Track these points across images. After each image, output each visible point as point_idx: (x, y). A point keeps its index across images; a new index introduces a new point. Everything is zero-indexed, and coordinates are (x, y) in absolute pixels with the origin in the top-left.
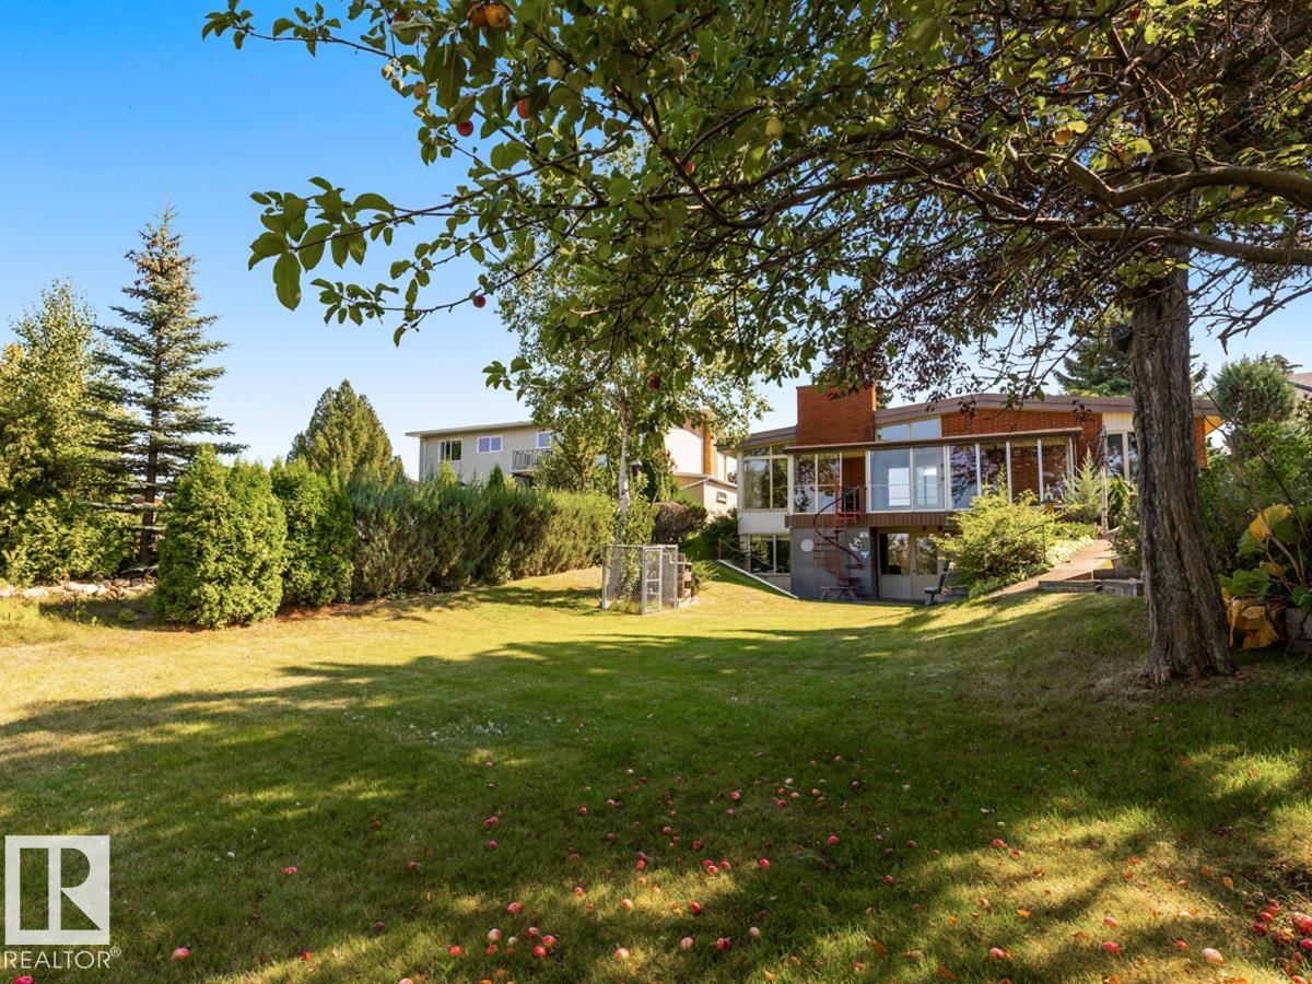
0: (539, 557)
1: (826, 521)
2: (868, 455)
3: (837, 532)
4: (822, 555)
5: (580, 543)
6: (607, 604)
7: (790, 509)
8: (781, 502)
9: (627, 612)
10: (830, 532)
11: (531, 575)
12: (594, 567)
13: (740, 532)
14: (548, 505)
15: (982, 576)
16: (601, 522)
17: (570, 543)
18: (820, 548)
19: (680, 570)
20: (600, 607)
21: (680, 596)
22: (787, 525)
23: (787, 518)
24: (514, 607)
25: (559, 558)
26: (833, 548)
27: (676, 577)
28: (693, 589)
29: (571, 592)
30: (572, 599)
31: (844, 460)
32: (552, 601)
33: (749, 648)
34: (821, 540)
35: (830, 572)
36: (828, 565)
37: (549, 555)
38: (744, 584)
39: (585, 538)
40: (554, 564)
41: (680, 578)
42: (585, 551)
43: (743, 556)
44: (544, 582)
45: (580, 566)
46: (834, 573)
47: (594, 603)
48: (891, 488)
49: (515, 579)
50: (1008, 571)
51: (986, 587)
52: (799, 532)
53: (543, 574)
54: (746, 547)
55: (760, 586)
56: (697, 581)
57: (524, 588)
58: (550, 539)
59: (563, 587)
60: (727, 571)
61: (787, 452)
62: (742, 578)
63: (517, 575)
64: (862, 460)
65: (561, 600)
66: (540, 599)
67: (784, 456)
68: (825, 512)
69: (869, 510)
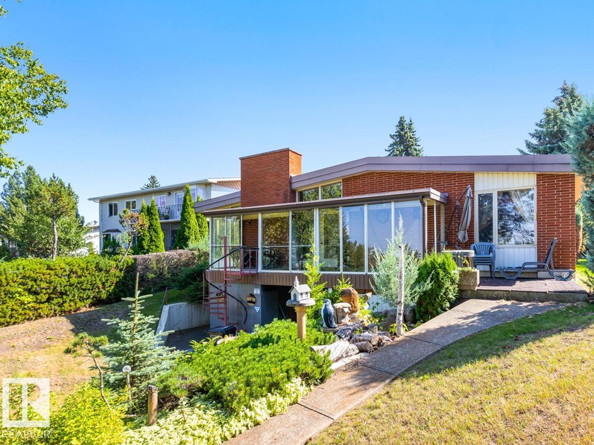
2: (260, 218)
69: (260, 268)
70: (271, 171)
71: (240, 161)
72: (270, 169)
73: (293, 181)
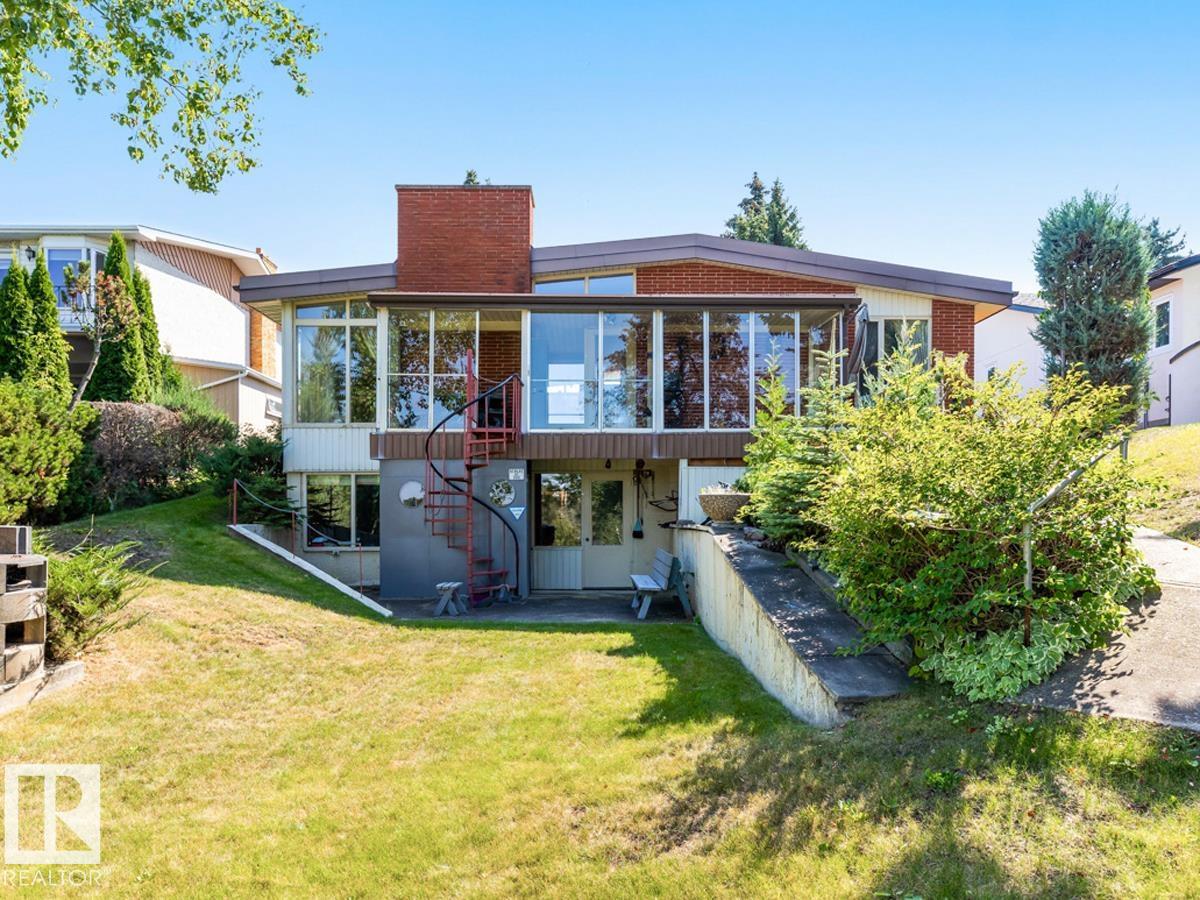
1: (452, 447)
2: (528, 324)
3: (470, 468)
4: (441, 514)
7: (382, 423)
8: (363, 413)
10: (457, 469)
13: (287, 468)
18: (437, 500)
22: (374, 454)
23: (375, 440)
26: (460, 500)
31: (483, 332)
34: (439, 485)
36: (450, 533)
43: (289, 517)
46: (463, 548)
52: (399, 468)
54: (298, 495)
60: (245, 552)
61: (375, 303)
64: (516, 333)
67: (371, 319)
68: (446, 430)
69: (527, 426)
70: (483, 228)
71: (396, 194)
72: (481, 224)
73: (536, 257)
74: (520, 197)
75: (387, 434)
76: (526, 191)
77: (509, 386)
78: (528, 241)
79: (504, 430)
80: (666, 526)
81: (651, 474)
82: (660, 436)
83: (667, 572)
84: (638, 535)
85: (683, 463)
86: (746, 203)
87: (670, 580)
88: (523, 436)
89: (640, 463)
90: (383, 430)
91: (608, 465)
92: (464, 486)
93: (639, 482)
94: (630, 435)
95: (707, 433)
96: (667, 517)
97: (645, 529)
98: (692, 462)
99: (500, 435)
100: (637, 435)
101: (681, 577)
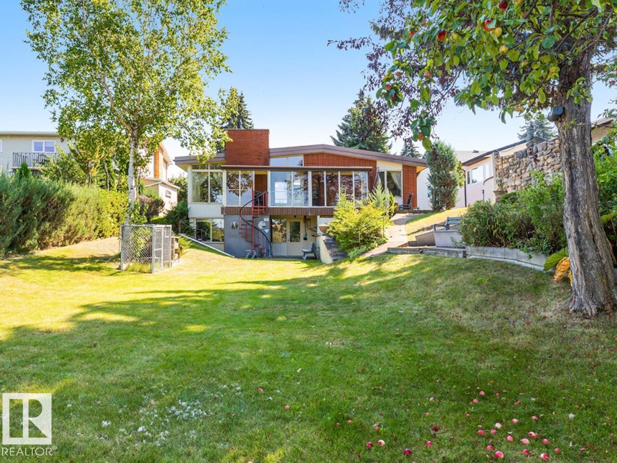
0: (61, 233)
2: (269, 173)
3: (253, 218)
4: (244, 231)
5: (90, 222)
6: (124, 266)
7: (224, 203)
9: (141, 271)
10: (249, 218)
11: (53, 245)
12: (99, 239)
13: (190, 216)
14: (68, 194)
15: (358, 245)
16: (104, 209)
17: (83, 222)
19: (172, 242)
20: (119, 268)
21: (172, 259)
22: (222, 213)
23: (222, 209)
24: (53, 272)
25: (75, 233)
26: (249, 227)
27: (170, 246)
28: (179, 254)
29: (93, 259)
30: (96, 263)
31: (255, 175)
32: (81, 266)
33: (264, 296)
34: (242, 222)
35: (246, 241)
36: (246, 237)
37: (67, 232)
38: (202, 249)
39: (93, 219)
40: (72, 237)
41: (172, 247)
42: (93, 228)
43: (192, 231)
44: (68, 251)
45: (89, 239)
46: (250, 242)
47: (114, 266)
48: (276, 193)
49: (42, 249)
50: (370, 242)
51: (360, 251)
53: (63, 245)
54: (193, 225)
55: (209, 250)
56: (181, 248)
57: (54, 256)
58: (69, 220)
59: (87, 255)
61: (223, 168)
62: (197, 245)
63: (44, 246)
64: (266, 176)
65: (88, 265)
66: (71, 264)
67: (221, 171)
68: (247, 206)
69: (270, 205)
72: (253, 141)
73: (271, 151)
74: (266, 132)
75: (226, 207)
76: (267, 131)
77: (265, 194)
78: (268, 146)
79: (264, 207)
80: (313, 236)
81: (310, 219)
82: (311, 209)
83: (311, 247)
84: (305, 239)
85: (318, 217)
86: (356, 102)
87: (312, 249)
88: (268, 208)
89: (305, 217)
90: (225, 206)
91: (295, 217)
92: (251, 223)
93: (305, 222)
94: (301, 208)
95: (326, 208)
96: (314, 233)
97: (308, 237)
98: (321, 216)
99: (262, 208)
100: (304, 208)
101: (316, 248)
